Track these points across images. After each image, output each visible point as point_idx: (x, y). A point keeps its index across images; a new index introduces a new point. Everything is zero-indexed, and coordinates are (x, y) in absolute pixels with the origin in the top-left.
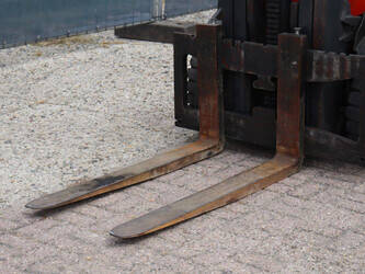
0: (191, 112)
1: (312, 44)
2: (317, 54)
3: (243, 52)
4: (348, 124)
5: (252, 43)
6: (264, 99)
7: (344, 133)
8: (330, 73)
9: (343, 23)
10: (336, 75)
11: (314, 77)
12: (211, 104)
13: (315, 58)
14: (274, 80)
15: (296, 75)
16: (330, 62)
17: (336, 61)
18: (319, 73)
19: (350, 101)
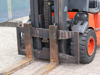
1: (59, 28)
2: (61, 31)
4: (71, 51)
5: (41, 29)
6: (45, 45)
9: (67, 22)
10: (67, 37)
11: (60, 38)
13: (60, 32)
14: (48, 39)
15: (55, 38)
16: (65, 34)
17: (67, 33)
18: (62, 37)
19: (71, 44)
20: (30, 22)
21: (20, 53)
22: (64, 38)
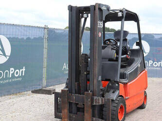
0: (59, 114)
1: (93, 95)
2: (95, 98)
3: (74, 97)
4: (104, 116)
5: (77, 95)
6: (80, 110)
7: (102, 119)
8: (99, 103)
9: (101, 89)
10: (100, 103)
11: (94, 104)
12: (65, 111)
13: (95, 99)
14: (83, 105)
15: (90, 103)
16: (99, 100)
17: (100, 99)
18: (96, 102)
19: (104, 110)
20: (68, 89)
21: (56, 116)
22: (97, 104)
